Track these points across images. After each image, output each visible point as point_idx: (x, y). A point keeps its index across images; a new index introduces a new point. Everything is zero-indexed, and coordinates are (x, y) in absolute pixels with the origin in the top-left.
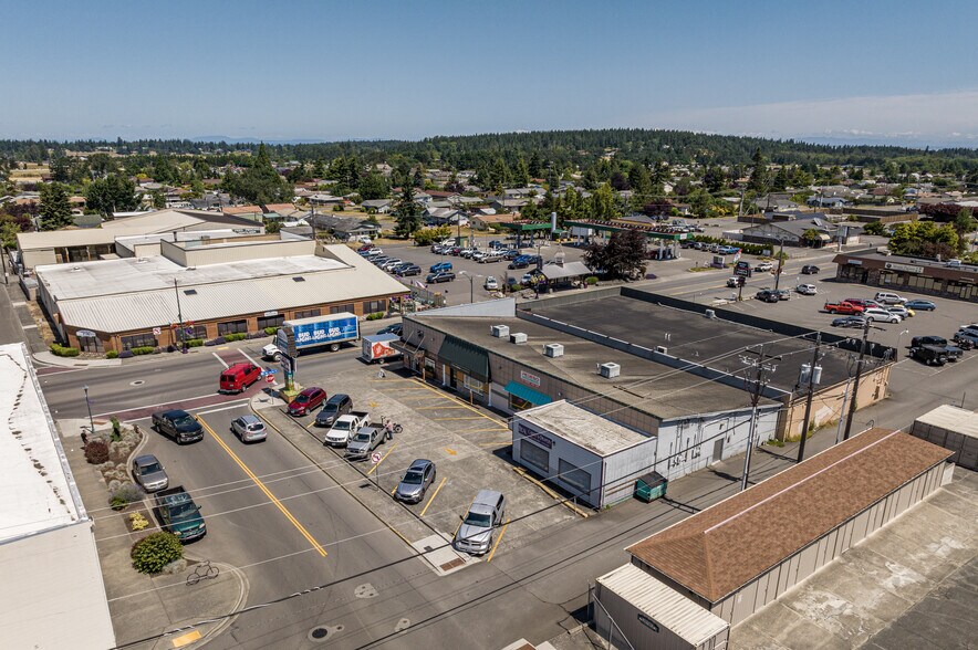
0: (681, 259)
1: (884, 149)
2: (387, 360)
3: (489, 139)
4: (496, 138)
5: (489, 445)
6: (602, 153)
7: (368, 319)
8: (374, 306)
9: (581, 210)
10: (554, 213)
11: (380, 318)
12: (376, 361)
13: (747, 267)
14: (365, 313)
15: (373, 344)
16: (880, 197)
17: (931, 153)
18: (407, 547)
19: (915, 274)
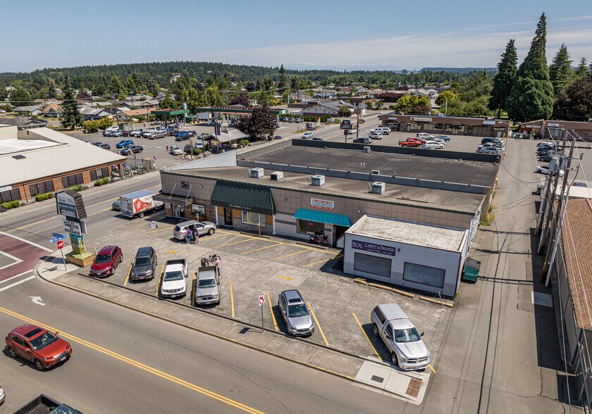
0: (282, 128)
1: (325, 71)
2: (146, 213)
3: (88, 69)
4: (93, 68)
5: (311, 265)
6: (171, 76)
7: (96, 185)
8: (99, 173)
9: (201, 102)
10: (185, 104)
11: (106, 183)
12: (137, 216)
13: (349, 123)
14: (92, 180)
15: (134, 201)
16: (348, 93)
17: (348, 73)
18: (354, 384)
19: (427, 123)
